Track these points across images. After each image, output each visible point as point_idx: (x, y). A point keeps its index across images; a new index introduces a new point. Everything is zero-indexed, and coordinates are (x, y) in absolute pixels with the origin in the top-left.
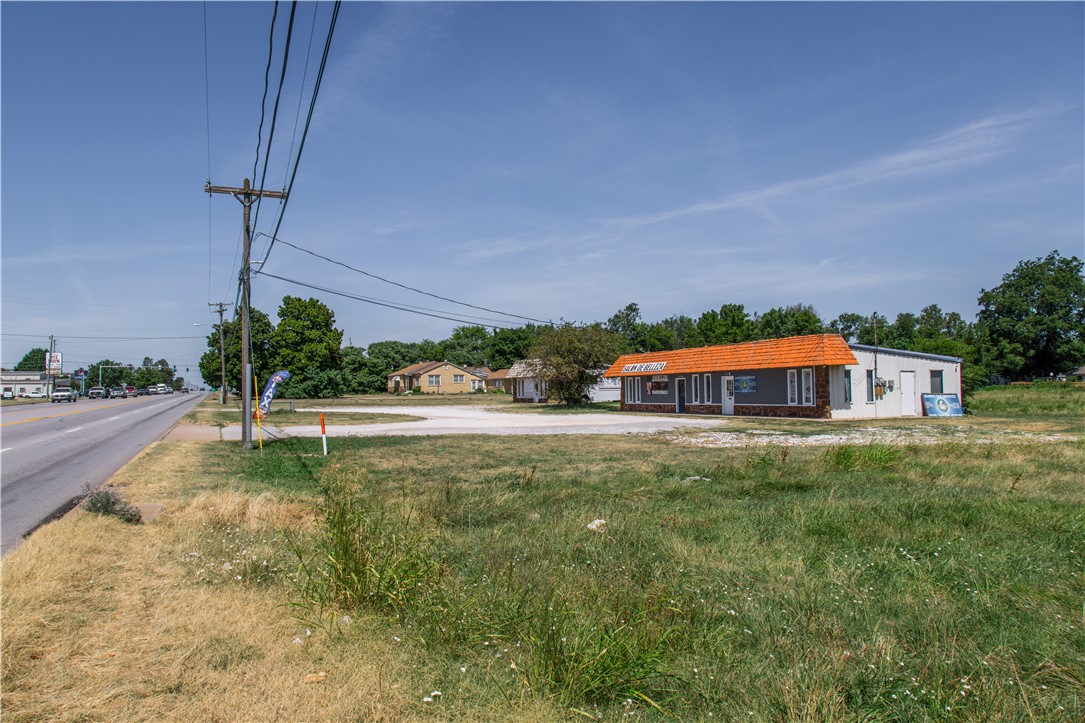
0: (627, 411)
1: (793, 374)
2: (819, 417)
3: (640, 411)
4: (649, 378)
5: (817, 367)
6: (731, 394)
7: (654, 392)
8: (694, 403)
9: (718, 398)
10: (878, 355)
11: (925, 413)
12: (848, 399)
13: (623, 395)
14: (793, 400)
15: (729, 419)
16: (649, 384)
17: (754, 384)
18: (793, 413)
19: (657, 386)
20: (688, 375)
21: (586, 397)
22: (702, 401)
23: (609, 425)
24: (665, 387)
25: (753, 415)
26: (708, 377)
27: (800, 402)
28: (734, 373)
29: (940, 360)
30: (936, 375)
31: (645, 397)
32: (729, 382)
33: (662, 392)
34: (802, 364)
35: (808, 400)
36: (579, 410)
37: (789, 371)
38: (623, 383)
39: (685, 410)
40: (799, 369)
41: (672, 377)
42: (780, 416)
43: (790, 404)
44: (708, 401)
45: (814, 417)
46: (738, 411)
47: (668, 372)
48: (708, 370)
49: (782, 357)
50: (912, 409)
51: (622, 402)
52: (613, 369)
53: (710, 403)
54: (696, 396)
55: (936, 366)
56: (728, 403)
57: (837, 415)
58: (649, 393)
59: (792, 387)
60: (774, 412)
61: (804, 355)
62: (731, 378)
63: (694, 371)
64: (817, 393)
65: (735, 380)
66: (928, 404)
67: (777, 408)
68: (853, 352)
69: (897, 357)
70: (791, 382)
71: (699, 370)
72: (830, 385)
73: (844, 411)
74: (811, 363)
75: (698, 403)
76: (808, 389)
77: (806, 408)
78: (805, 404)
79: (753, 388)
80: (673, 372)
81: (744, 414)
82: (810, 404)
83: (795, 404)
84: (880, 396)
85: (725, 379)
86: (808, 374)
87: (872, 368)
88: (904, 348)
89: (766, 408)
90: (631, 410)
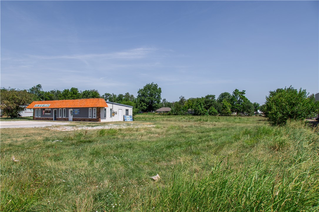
0: (35, 120)
1: (90, 109)
2: (97, 121)
3: (40, 120)
4: (44, 109)
5: (97, 107)
6: (72, 115)
7: (46, 114)
8: (60, 117)
9: (67, 116)
10: (113, 105)
11: (124, 120)
12: (105, 116)
13: (34, 114)
14: (90, 117)
15: (71, 122)
16: (44, 111)
17: (79, 112)
18: (90, 120)
19: (47, 112)
20: (58, 109)
21: (19, 115)
22: (62, 117)
23: (28, 125)
24: (50, 112)
25: (78, 121)
26: (64, 109)
27: (92, 117)
28: (73, 108)
29: (128, 107)
30: (127, 110)
31: (42, 115)
32: (71, 111)
33: (49, 114)
34: (93, 106)
35: (94, 117)
36: (16, 119)
37: (89, 108)
38: (34, 111)
39: (56, 119)
40: (92, 108)
41: (52, 109)
42: (86, 121)
43: (89, 118)
44: (64, 117)
45: (96, 121)
46: (74, 120)
47: (51, 107)
48: (65, 107)
49: (88, 104)
50: (121, 119)
51: (34, 117)
52: (30, 106)
53: (65, 117)
54: (60, 115)
55: (127, 108)
56: (71, 117)
57: (102, 121)
58: (44, 114)
59: (90, 113)
60: (84, 120)
61: (94, 104)
62: (72, 110)
63: (60, 107)
64: (97, 115)
65: (73, 111)
66: (125, 118)
67: (86, 119)
68: (107, 104)
69: (118, 105)
70: (90, 111)
71: (62, 107)
72: (101, 112)
73: (104, 120)
74: (96, 106)
75: (61, 117)
76: (95, 114)
77: (94, 119)
78: (94, 118)
79: (79, 113)
80: (53, 107)
81: (76, 121)
82: (95, 118)
83: (91, 118)
84: (113, 116)
85: (70, 110)
86: (95, 109)
87: (112, 108)
88: (120, 103)
89: (82, 119)
90: (37, 120)
